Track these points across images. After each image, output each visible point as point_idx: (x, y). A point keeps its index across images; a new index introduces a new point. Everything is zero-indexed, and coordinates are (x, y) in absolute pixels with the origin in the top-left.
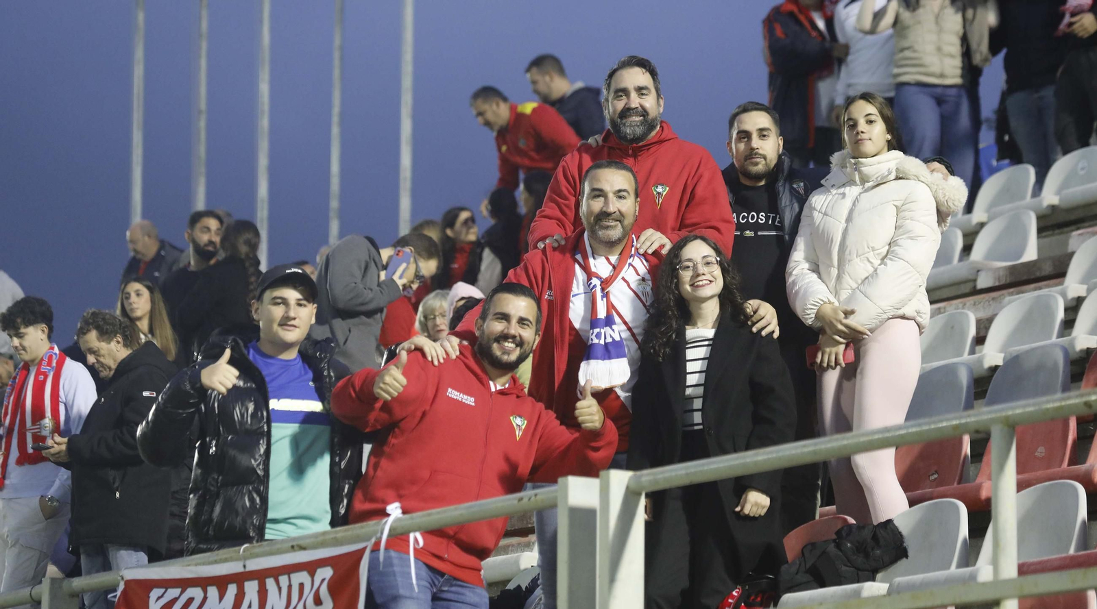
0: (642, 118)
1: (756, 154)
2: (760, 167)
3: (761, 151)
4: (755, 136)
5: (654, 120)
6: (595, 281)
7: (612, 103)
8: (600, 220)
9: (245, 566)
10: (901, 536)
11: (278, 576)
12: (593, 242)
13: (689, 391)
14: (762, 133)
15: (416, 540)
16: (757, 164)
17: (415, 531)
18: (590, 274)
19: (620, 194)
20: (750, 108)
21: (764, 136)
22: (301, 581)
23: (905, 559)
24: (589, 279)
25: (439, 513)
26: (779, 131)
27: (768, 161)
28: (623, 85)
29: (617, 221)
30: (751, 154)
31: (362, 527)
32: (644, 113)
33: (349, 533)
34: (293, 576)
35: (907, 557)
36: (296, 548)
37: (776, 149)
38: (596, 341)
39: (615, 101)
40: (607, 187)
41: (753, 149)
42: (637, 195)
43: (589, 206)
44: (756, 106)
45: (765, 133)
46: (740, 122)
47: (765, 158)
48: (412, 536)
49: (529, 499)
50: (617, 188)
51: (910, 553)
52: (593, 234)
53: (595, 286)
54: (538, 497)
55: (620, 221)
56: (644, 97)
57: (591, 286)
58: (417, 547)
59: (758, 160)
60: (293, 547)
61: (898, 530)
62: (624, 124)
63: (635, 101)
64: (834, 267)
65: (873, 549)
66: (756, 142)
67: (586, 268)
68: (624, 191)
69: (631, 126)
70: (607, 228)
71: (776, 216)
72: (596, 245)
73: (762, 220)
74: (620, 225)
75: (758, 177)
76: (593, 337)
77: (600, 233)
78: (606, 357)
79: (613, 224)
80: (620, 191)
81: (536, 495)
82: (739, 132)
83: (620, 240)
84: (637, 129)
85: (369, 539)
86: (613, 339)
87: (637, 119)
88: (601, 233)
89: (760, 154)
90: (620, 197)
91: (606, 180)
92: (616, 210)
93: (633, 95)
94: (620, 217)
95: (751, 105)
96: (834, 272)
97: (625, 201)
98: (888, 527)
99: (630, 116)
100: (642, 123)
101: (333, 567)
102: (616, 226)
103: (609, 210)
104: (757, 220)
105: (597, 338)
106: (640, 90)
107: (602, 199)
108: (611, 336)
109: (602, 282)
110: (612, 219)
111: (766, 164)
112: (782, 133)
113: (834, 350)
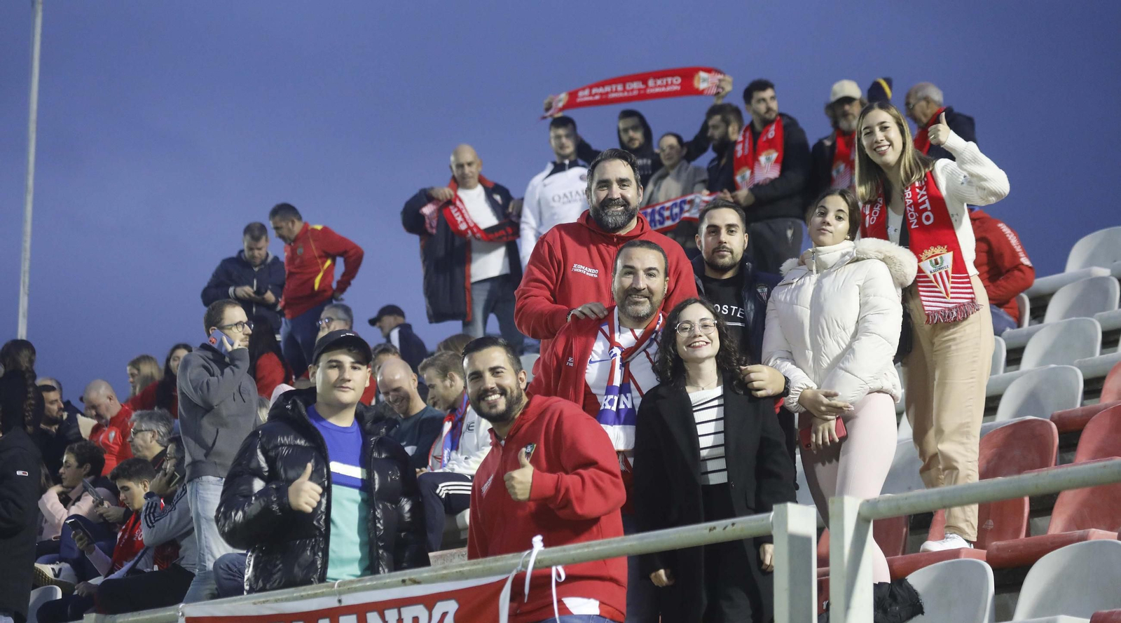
0: (623, 208)
1: (724, 247)
2: (727, 260)
3: (728, 245)
4: (724, 231)
5: (635, 209)
6: (617, 351)
7: (595, 192)
8: (630, 295)
9: (340, 601)
10: (917, 593)
11: (384, 610)
12: (621, 315)
13: (704, 453)
14: (730, 229)
15: (559, 575)
16: (723, 257)
17: (557, 564)
18: (613, 344)
19: (649, 272)
20: (720, 204)
21: (732, 231)
22: (415, 615)
23: (920, 615)
24: (611, 348)
25: (600, 544)
26: (745, 229)
27: (735, 255)
28: (606, 177)
29: (646, 297)
30: (720, 247)
31: (497, 561)
32: (625, 202)
33: (480, 566)
34: (404, 610)
35: (923, 613)
36: (407, 582)
37: (742, 245)
38: (608, 407)
39: (598, 191)
40: (637, 264)
41: (721, 242)
42: (667, 274)
43: (621, 282)
44: (727, 204)
45: (733, 229)
46: (711, 217)
47: (732, 252)
48: (554, 569)
49: (725, 528)
50: (648, 266)
51: (925, 610)
52: (622, 308)
53: (615, 355)
54: (735, 527)
55: (648, 298)
56: (625, 188)
57: (612, 355)
58: (558, 580)
59: (726, 253)
60: (404, 581)
61: (912, 587)
62: (606, 214)
63: (617, 192)
64: (808, 350)
65: (890, 605)
66: (724, 236)
67: (610, 339)
68: (654, 269)
69: (612, 215)
70: (636, 303)
71: (738, 309)
72: (624, 319)
73: (725, 311)
74: (648, 301)
75: (725, 269)
76: (606, 403)
77: (629, 308)
78: (617, 422)
79: (642, 300)
80: (650, 269)
81: (733, 524)
82: (709, 227)
83: (648, 316)
84: (618, 218)
85: (510, 572)
86: (626, 406)
87: (619, 209)
88: (631, 309)
89: (727, 248)
90: (650, 275)
91: (638, 258)
92: (646, 286)
93: (615, 186)
94: (650, 294)
95: (722, 201)
96: (810, 354)
97: (654, 279)
98: (903, 585)
99: (612, 205)
100: (623, 213)
101: (458, 601)
102: (644, 302)
103: (639, 287)
104: (721, 311)
105: (609, 405)
106: (622, 182)
107: (631, 276)
108: (624, 403)
109: (622, 352)
110: (641, 295)
111: (733, 258)
112: (748, 230)
113: (826, 425)
